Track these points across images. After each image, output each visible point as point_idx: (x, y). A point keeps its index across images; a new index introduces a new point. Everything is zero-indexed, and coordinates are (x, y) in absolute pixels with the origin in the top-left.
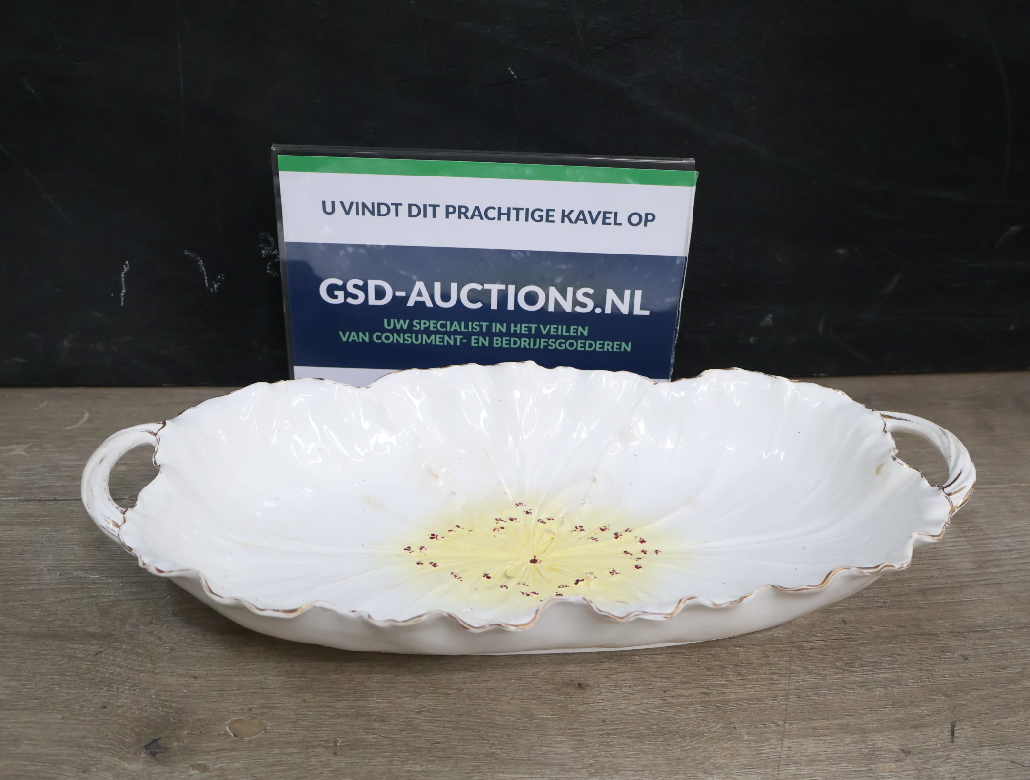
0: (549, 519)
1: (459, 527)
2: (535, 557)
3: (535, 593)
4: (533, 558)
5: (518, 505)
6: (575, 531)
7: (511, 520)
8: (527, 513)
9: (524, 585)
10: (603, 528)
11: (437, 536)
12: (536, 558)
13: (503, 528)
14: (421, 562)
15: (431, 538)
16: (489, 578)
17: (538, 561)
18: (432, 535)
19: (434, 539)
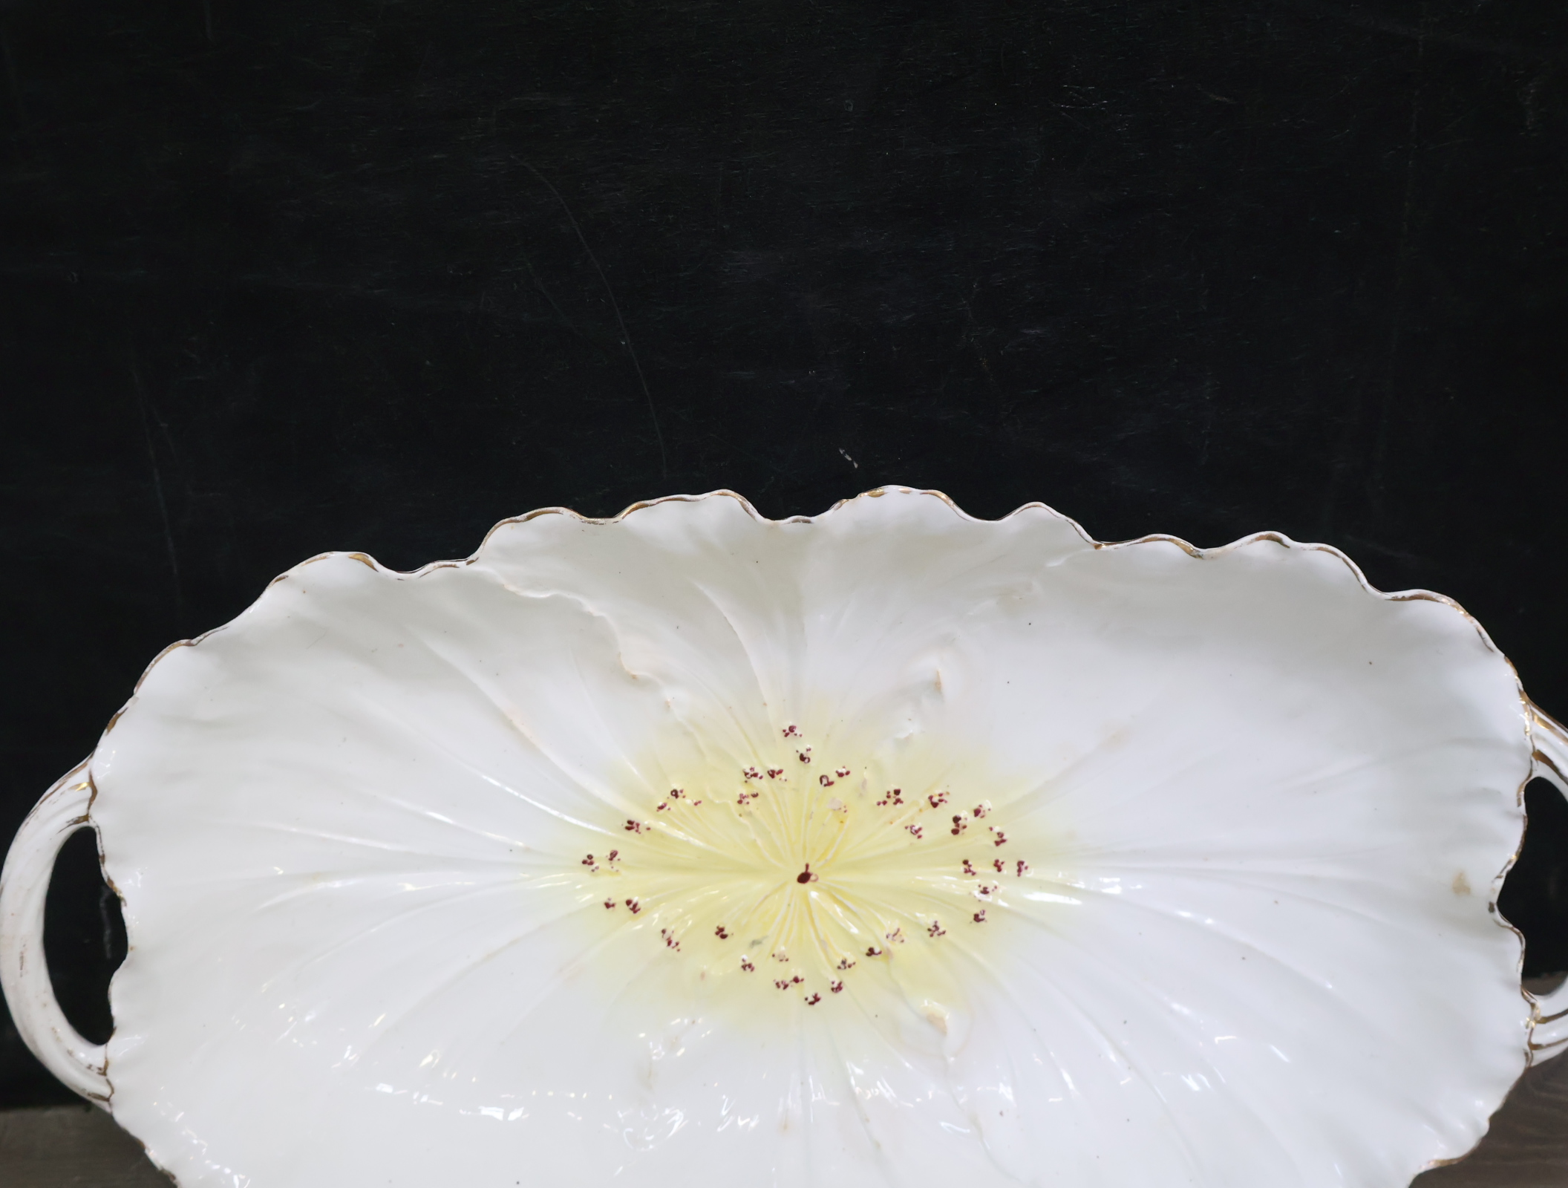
0: (841, 775)
1: (675, 794)
2: (807, 866)
3: (796, 980)
4: (803, 870)
5: (787, 735)
6: (885, 803)
7: (772, 774)
8: (802, 758)
9: (781, 960)
10: (936, 799)
11: (638, 825)
12: (810, 870)
13: (755, 796)
14: (611, 902)
15: (628, 829)
16: (724, 937)
17: (812, 878)
18: (630, 822)
19: (633, 831)
